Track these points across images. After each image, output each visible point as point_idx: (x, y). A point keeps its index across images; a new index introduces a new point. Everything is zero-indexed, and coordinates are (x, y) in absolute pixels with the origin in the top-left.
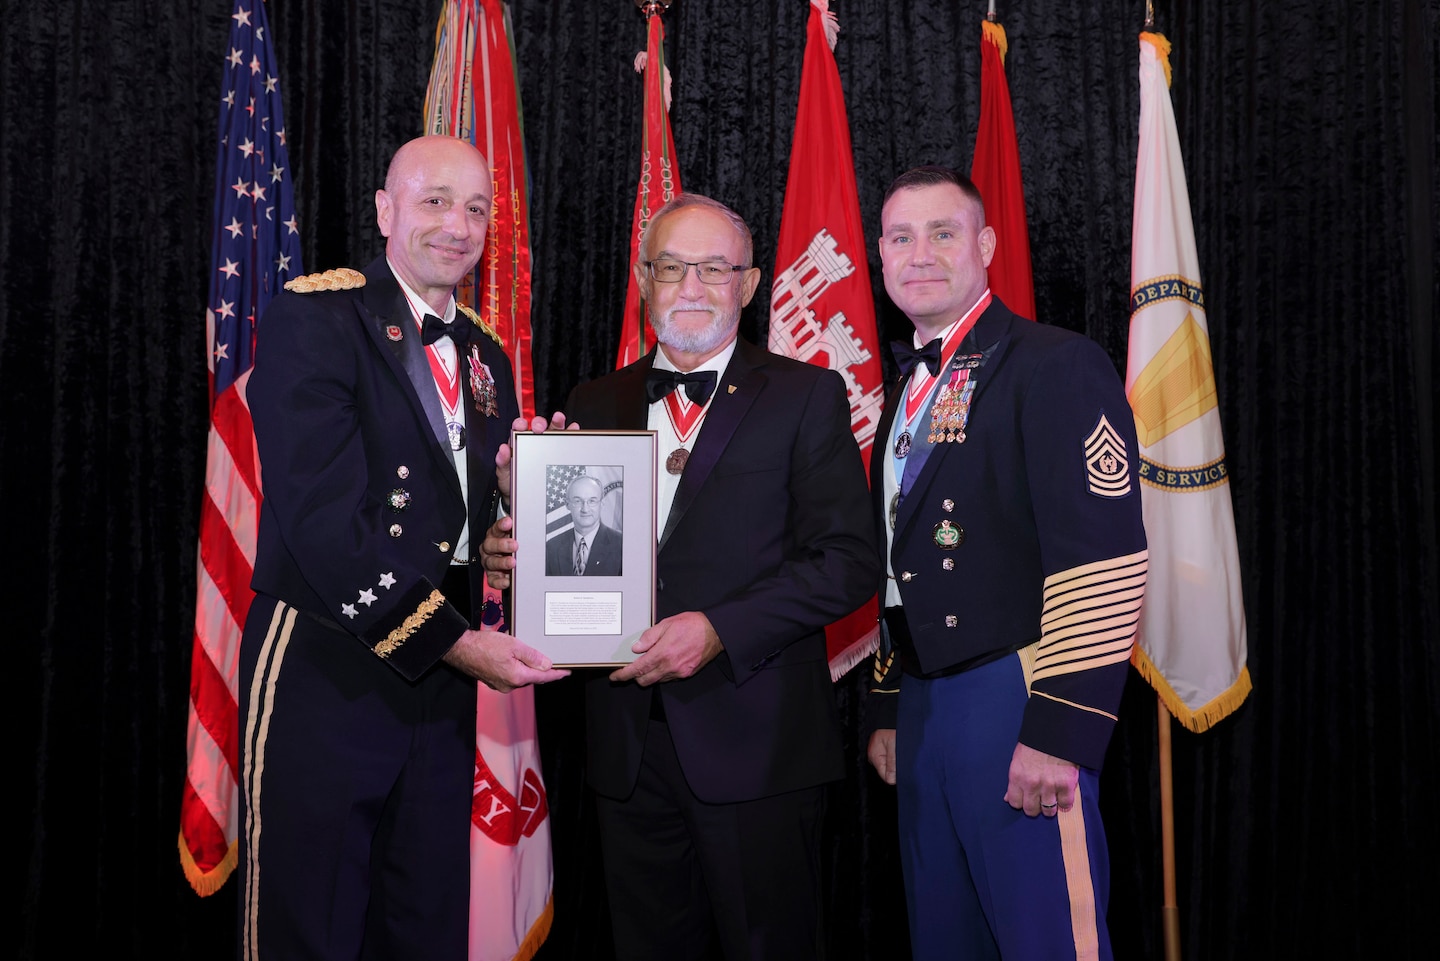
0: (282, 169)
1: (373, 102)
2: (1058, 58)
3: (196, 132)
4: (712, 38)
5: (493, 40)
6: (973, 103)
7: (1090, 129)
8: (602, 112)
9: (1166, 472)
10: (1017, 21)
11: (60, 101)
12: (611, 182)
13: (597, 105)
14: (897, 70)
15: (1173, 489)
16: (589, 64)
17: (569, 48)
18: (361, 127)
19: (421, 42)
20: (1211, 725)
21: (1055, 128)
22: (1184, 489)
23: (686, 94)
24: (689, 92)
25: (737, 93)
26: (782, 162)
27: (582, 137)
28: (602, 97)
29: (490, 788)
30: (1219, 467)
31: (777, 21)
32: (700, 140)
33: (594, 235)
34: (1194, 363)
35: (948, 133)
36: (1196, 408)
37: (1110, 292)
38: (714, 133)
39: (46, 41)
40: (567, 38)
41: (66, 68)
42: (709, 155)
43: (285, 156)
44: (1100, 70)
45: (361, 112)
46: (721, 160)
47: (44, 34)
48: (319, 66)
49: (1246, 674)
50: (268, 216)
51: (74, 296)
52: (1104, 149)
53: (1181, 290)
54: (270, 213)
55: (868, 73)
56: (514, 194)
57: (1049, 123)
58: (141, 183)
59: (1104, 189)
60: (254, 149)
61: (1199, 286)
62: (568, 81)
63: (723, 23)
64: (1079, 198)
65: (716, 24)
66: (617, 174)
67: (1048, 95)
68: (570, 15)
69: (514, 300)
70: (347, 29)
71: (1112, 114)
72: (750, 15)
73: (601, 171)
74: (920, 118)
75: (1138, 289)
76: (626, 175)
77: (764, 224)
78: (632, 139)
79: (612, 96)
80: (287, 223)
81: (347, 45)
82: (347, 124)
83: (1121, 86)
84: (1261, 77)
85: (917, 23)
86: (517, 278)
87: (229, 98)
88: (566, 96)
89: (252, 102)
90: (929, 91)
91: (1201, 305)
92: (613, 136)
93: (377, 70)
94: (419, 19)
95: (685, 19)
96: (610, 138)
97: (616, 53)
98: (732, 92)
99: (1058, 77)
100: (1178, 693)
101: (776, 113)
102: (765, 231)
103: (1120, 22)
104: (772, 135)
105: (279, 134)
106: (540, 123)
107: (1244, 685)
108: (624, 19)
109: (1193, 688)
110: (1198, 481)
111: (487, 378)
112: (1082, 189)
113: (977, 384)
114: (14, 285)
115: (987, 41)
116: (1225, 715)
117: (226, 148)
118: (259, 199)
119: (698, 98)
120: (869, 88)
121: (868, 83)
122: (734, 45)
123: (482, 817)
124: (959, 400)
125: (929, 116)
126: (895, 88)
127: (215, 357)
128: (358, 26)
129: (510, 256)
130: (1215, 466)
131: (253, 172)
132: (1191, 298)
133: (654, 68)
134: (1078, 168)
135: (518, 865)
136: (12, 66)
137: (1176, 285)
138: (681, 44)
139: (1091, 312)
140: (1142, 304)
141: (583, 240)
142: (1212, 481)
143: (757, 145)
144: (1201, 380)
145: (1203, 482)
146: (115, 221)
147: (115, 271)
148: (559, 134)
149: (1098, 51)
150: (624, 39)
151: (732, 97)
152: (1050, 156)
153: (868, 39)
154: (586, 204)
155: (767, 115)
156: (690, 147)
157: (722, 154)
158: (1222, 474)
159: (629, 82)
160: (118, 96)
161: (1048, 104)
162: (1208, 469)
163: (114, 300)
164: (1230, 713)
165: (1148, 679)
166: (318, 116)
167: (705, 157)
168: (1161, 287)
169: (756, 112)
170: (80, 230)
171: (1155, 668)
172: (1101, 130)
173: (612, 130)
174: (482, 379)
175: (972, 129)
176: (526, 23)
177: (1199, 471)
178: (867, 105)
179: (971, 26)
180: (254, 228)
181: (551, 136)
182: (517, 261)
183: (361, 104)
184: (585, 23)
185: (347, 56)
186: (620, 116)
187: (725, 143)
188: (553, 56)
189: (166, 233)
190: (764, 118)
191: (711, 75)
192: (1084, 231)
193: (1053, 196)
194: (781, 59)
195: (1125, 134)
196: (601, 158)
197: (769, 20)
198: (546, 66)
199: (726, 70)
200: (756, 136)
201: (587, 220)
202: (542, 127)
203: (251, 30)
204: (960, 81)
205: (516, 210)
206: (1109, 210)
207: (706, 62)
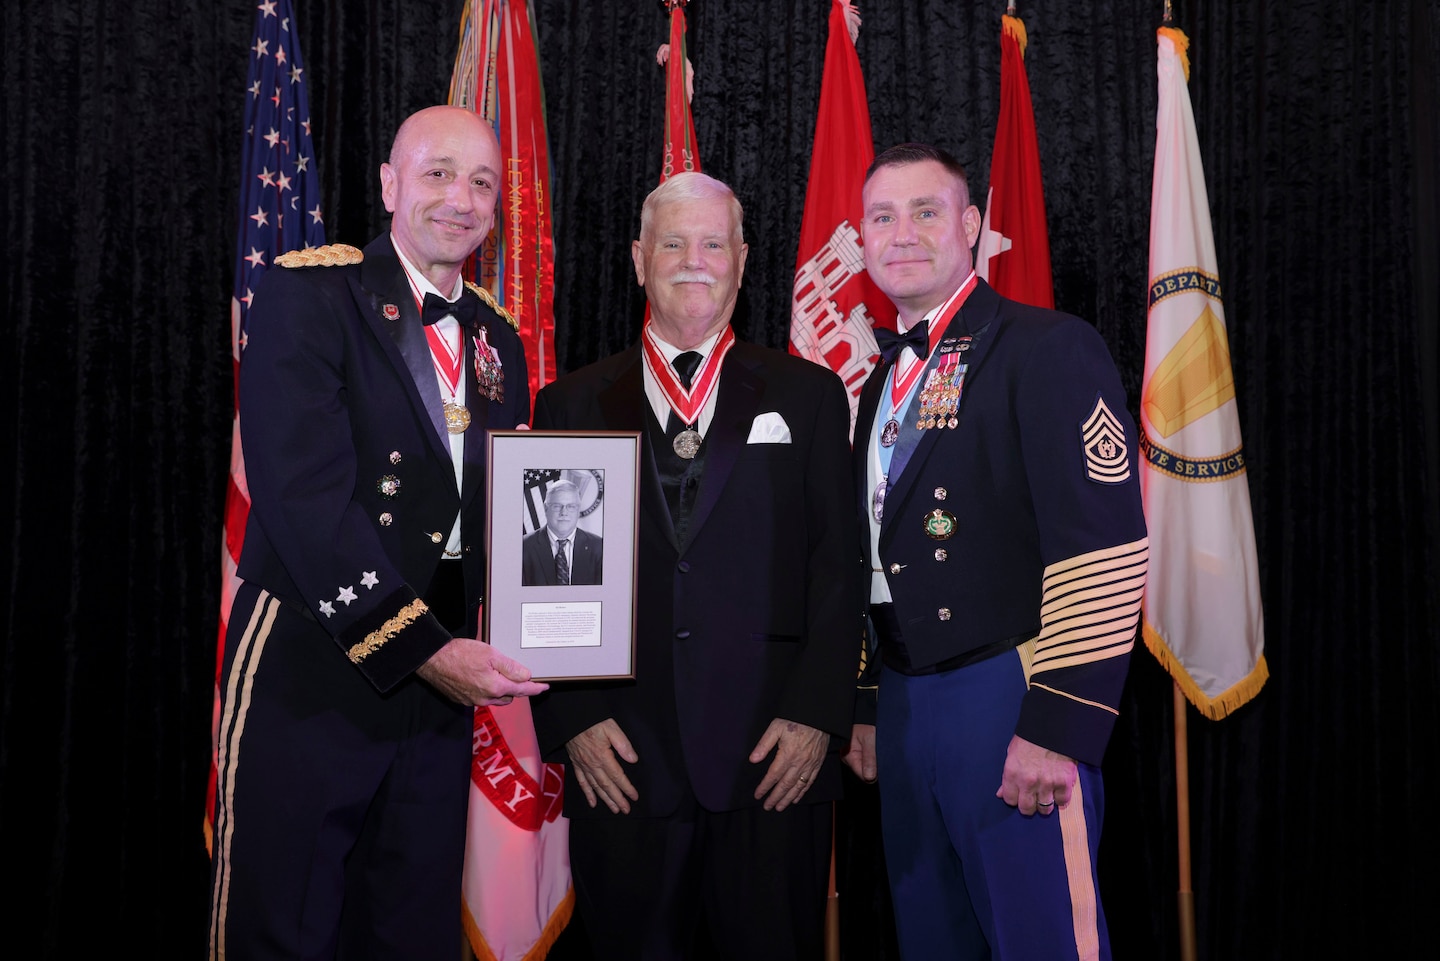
0: (307, 159)
1: (394, 94)
2: (1071, 54)
3: (218, 123)
4: (730, 33)
5: (516, 31)
6: (987, 98)
7: (1101, 123)
8: (621, 106)
9: (1185, 462)
10: (1030, 18)
11: (84, 91)
12: (629, 174)
13: (616, 99)
14: (911, 65)
15: (1192, 479)
16: (607, 58)
17: (588, 41)
18: (382, 119)
19: (442, 35)
20: (1228, 713)
21: (1067, 124)
22: (1203, 479)
23: (704, 88)
24: (707, 86)
25: (754, 87)
26: (799, 155)
27: (600, 130)
28: (621, 90)
29: (513, 774)
30: (1237, 457)
31: (794, 17)
32: (717, 133)
33: (612, 227)
34: (1212, 355)
35: (963, 128)
36: (1215, 398)
37: (1121, 286)
38: (731, 126)
39: (70, 33)
40: (586, 32)
41: (90, 60)
42: (726, 149)
43: (308, 145)
44: (1112, 67)
45: (382, 104)
46: (738, 153)
47: (68, 26)
48: (340, 58)
49: (1263, 662)
50: (293, 206)
51: (98, 285)
52: (1116, 144)
53: (1199, 282)
54: (295, 202)
55: (884, 68)
56: (538, 184)
57: (1061, 118)
58: (164, 173)
59: (1116, 184)
60: (280, 139)
61: (1217, 279)
62: (588, 75)
63: (740, 18)
64: (1090, 193)
65: (734, 19)
66: (635, 166)
67: (1060, 90)
68: (589, 9)
69: (537, 290)
70: (368, 21)
71: (1124, 111)
72: (767, 10)
73: (620, 163)
74: (934, 112)
75: (1156, 281)
76: (645, 168)
77: (781, 216)
78: (651, 132)
79: (630, 90)
80: (312, 213)
81: (368, 38)
82: (368, 117)
83: (1132, 83)
84: (1271, 74)
85: (932, 18)
86: (541, 268)
87: (255, 89)
88: (585, 89)
89: (278, 92)
90: (943, 86)
91: (1219, 297)
92: (631, 129)
93: (398, 63)
94: (440, 13)
95: (704, 13)
96: (627, 131)
97: (635, 47)
98: (750, 86)
99: (1071, 73)
100: (1196, 681)
101: (793, 107)
102: (781, 224)
103: (1131, 20)
104: (789, 129)
105: (304, 124)
106: (559, 116)
107: (1262, 673)
108: (643, 14)
109: (1210, 676)
110: (1216, 471)
111: (494, 361)
112: (1093, 184)
113: (969, 368)
114: (37, 274)
115: (1007, 35)
116: (1243, 703)
117: (251, 138)
118: (285, 188)
119: (716, 92)
120: (885, 83)
121: (883, 78)
122: (751, 40)
123: (506, 803)
124: (950, 384)
125: (943, 110)
126: (911, 83)
127: (241, 345)
128: (380, 19)
129: (534, 246)
130: (1233, 456)
131: (278, 161)
132: (1209, 290)
133: (676, 60)
134: (1090, 163)
135: (541, 849)
136: (36, 57)
137: (1194, 277)
138: (699, 38)
139: (1103, 305)
140: (1161, 297)
141: (601, 232)
142: (1230, 472)
143: (774, 138)
144: (1218, 371)
145: (1221, 473)
146: (139, 211)
147: (139, 260)
148: (578, 127)
149: (1110, 47)
150: (643, 33)
151: (750, 91)
152: (1062, 151)
153: (884, 34)
154: (604, 196)
155: (784, 109)
156: (708, 139)
157: (739, 147)
158: (1240, 464)
159: (648, 75)
160: (142, 87)
161: (1060, 100)
162: (1226, 459)
163: (137, 289)
164: (1248, 701)
165: (1166, 667)
166: (339, 107)
167: (723, 150)
168: (1180, 279)
169: (772, 106)
170: (103, 220)
171: (1173, 656)
172: (1113, 125)
173: (630, 123)
174: (489, 362)
175: (985, 124)
176: (546, 17)
177: (1218, 461)
178: (883, 100)
179: (985, 22)
180: (280, 217)
181: (570, 129)
182: (541, 251)
183: (382, 96)
184: (604, 17)
185: (368, 49)
186: (639, 110)
187: (742, 136)
188: (572, 50)
189: (189, 223)
190: (781, 112)
191: (729, 69)
192: (1095, 224)
193: (1065, 190)
194: (798, 53)
195: (1136, 130)
196: (620, 150)
197: (786, 15)
198: (565, 60)
199: (743, 64)
200: (772, 130)
201: (605, 212)
202: (561, 120)
203: (277, 21)
204: (974, 75)
205: (539, 201)
206: (1121, 204)
207: (724, 56)
